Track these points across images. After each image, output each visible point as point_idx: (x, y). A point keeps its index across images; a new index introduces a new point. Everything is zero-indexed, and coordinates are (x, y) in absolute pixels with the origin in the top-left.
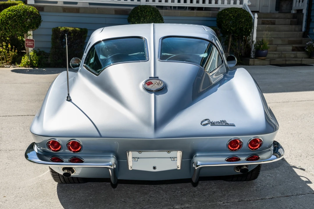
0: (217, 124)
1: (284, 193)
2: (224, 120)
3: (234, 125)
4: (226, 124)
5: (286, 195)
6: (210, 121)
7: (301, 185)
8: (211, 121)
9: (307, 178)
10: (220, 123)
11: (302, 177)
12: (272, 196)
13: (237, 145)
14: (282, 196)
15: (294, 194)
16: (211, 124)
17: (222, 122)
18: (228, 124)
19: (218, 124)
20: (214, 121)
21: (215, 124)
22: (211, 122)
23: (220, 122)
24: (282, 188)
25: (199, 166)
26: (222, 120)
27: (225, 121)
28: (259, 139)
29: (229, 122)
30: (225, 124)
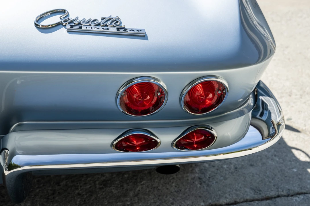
0: (89, 28)
1: (260, 191)
2: (114, 16)
3: (143, 36)
4: (118, 29)
5: (263, 195)
6: (68, 15)
7: (295, 167)
8: (72, 17)
9: (307, 155)
10: (99, 25)
11: (298, 149)
12: (235, 197)
13: (149, 97)
14: (256, 197)
15: (282, 193)
16: (68, 27)
17: (108, 23)
18: (125, 30)
19: (93, 29)
20: (81, 19)
21: (84, 28)
22: (72, 22)
23: (100, 21)
24: (257, 174)
25: (16, 166)
26: (107, 16)
27: (119, 19)
28: (218, 82)
29: (128, 24)
30: (114, 30)
